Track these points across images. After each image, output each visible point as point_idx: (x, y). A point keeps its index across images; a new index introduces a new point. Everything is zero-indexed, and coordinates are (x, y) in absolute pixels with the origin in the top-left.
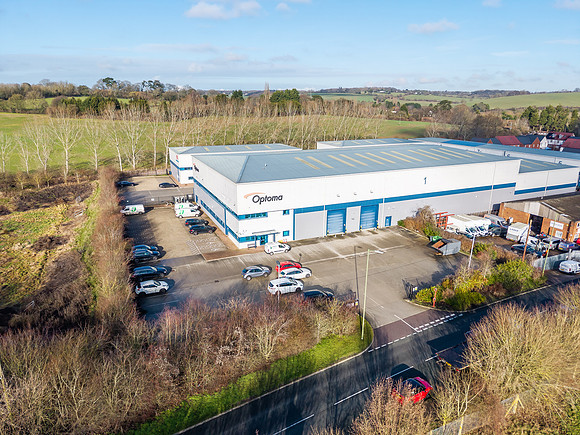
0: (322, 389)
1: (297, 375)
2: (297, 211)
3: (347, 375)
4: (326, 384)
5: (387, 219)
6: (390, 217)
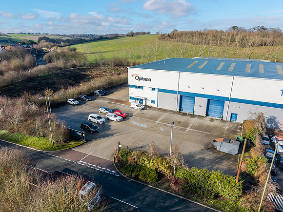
2: (160, 90)
5: (234, 116)
6: (236, 115)
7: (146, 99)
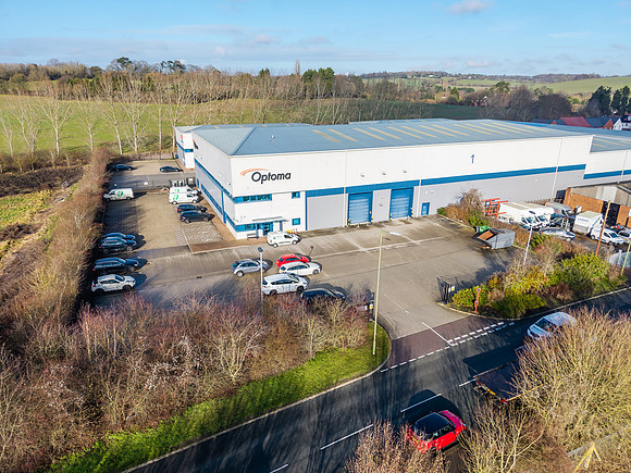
0: (307, 425)
1: (275, 404)
3: (345, 404)
4: (314, 418)
5: (425, 206)
6: (428, 204)
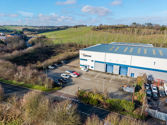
2: (96, 61)
5: (132, 74)
6: (134, 74)
7: (89, 66)
